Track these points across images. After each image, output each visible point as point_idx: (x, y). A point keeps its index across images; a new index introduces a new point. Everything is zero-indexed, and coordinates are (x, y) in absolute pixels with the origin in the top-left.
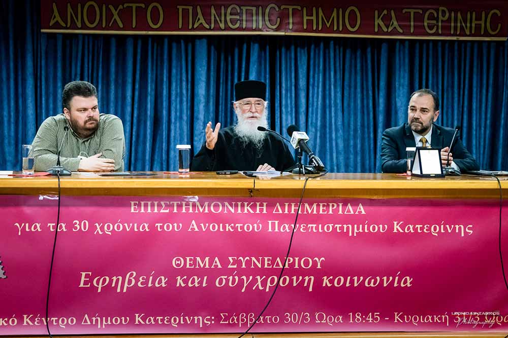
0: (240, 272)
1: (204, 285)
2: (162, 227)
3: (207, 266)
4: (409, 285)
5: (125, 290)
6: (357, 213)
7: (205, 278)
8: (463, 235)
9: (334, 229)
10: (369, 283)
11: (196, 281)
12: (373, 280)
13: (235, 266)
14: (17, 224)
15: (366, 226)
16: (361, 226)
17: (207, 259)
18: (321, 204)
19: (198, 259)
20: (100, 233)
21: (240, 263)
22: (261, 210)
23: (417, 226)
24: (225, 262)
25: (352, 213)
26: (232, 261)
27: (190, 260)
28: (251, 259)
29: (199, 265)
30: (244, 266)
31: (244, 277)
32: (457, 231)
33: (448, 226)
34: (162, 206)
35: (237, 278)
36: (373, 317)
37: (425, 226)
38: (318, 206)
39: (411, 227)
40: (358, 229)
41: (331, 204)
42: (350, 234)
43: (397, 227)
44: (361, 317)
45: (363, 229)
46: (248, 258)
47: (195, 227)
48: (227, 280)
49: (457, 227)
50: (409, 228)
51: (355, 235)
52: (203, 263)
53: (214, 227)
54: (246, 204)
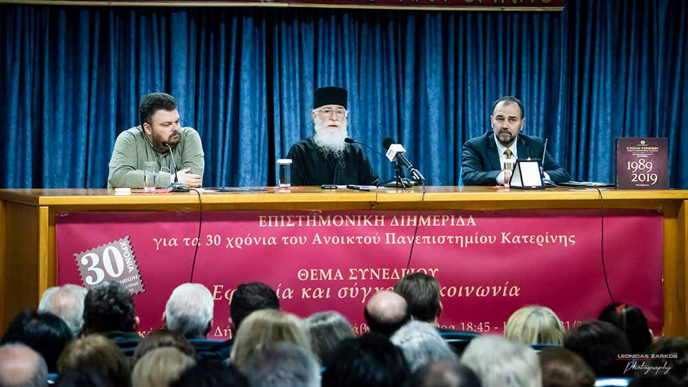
0: (361, 284)
1: (328, 296)
2: (288, 241)
3: (330, 278)
4: (517, 295)
6: (468, 225)
7: (329, 289)
8: (566, 245)
9: (447, 241)
10: (480, 293)
11: (320, 293)
12: (483, 290)
13: (356, 278)
14: (155, 240)
15: (476, 237)
16: (471, 237)
17: (330, 271)
18: (435, 217)
19: (322, 271)
20: (232, 247)
21: (359, 275)
22: (380, 223)
23: (523, 237)
24: (346, 274)
25: (463, 224)
26: (352, 273)
27: (315, 272)
28: (370, 271)
29: (323, 277)
30: (363, 278)
31: (364, 289)
32: (561, 241)
33: (552, 237)
34: (288, 220)
35: (357, 289)
36: (483, 325)
37: (531, 237)
38: (432, 218)
39: (518, 238)
40: (469, 241)
41: (443, 216)
42: (462, 246)
43: (505, 238)
44: (473, 327)
45: (474, 240)
46: (367, 270)
47: (319, 240)
48: (349, 292)
49: (561, 237)
50: (516, 239)
51: (466, 246)
52: (327, 275)
53: (336, 240)
54: (365, 217)
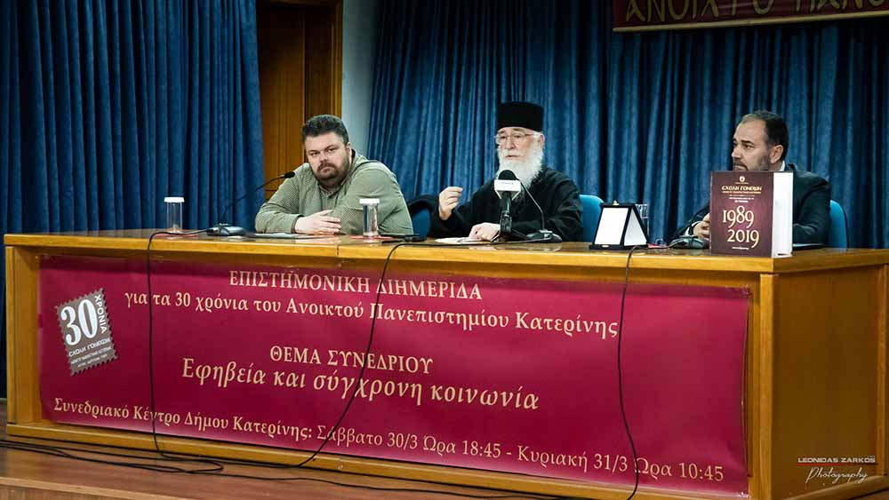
0: (342, 372)
1: (302, 386)
2: (261, 306)
3: (305, 361)
4: (534, 407)
5: (225, 386)
6: (471, 297)
7: (303, 376)
8: (604, 337)
9: (446, 319)
10: (485, 400)
11: (294, 380)
12: (489, 396)
13: (335, 364)
14: (127, 294)
15: (483, 317)
16: (477, 316)
17: (305, 351)
18: (430, 283)
19: (296, 349)
20: (202, 310)
21: (340, 359)
22: (363, 288)
23: (545, 320)
24: (325, 358)
25: (466, 297)
26: (332, 356)
27: (289, 351)
28: (353, 355)
29: (297, 359)
30: (345, 364)
31: (345, 379)
32: (597, 331)
33: (585, 323)
34: (260, 278)
35: (337, 378)
36: (492, 450)
37: (557, 321)
38: (426, 286)
39: (539, 321)
40: (474, 321)
41: (441, 283)
42: (465, 328)
43: (520, 320)
44: (478, 448)
45: (480, 321)
46: (349, 353)
47: (294, 307)
48: (327, 381)
49: (598, 324)
50: (535, 323)
51: (470, 329)
52: (302, 356)
53: (314, 309)
54: (347, 278)
